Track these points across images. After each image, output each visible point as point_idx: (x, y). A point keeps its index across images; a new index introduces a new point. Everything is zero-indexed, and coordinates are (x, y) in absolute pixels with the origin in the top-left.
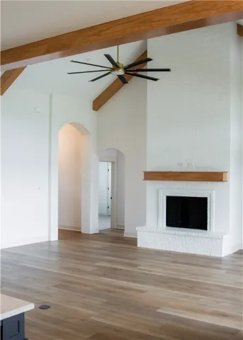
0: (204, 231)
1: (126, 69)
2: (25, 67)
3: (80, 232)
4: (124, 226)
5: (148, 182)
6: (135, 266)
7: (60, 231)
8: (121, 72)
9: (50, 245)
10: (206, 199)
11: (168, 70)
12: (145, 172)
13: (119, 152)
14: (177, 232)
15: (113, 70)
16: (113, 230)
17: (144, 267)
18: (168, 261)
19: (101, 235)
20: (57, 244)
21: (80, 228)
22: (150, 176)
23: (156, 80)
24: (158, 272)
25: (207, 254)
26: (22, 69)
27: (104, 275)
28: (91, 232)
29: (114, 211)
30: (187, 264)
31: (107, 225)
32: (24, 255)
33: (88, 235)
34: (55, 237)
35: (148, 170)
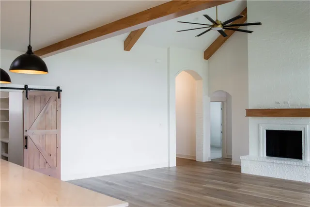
0: (300, 160)
1: (224, 25)
2: (146, 28)
3: (195, 161)
4: (231, 156)
5: (250, 118)
6: (236, 188)
7: (178, 159)
8: (220, 28)
9: (169, 171)
10: (300, 132)
11: (259, 24)
12: (247, 110)
13: (227, 94)
14: (275, 161)
15: (213, 26)
16: (223, 159)
17: (244, 189)
18: (265, 185)
19: (213, 163)
20: (175, 169)
21: (195, 157)
22: (251, 113)
23: (250, 32)
24: (254, 193)
25: (302, 180)
26: (144, 29)
27: (208, 195)
28: (204, 161)
29: (224, 143)
30: (282, 188)
31: (218, 155)
32: (147, 177)
33: (202, 163)
34: (173, 164)
35: (250, 108)
